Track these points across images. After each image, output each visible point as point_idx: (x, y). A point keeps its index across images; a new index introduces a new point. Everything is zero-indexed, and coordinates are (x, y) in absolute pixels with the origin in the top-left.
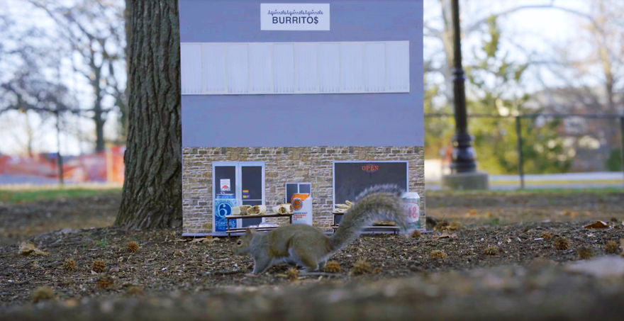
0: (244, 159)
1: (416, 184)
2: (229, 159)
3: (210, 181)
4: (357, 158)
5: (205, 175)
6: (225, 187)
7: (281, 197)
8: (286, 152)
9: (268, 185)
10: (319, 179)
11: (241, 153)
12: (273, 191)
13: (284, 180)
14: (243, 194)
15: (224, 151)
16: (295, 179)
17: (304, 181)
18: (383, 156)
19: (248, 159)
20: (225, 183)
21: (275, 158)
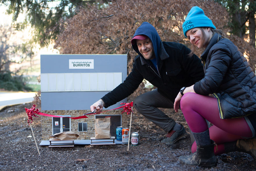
0: (63, 114)
1: (124, 123)
2: (58, 114)
3: (51, 122)
4: (103, 114)
5: (50, 120)
6: (57, 124)
7: (77, 128)
8: (78, 112)
9: (72, 123)
10: (90, 121)
11: (62, 112)
12: (74, 125)
13: (77, 121)
14: (63, 127)
15: (56, 111)
16: (82, 121)
17: (85, 122)
18: (112, 113)
19: (65, 114)
20: (57, 123)
21: (74, 114)
